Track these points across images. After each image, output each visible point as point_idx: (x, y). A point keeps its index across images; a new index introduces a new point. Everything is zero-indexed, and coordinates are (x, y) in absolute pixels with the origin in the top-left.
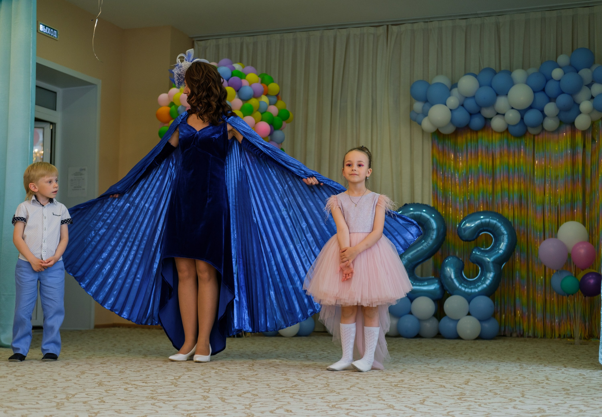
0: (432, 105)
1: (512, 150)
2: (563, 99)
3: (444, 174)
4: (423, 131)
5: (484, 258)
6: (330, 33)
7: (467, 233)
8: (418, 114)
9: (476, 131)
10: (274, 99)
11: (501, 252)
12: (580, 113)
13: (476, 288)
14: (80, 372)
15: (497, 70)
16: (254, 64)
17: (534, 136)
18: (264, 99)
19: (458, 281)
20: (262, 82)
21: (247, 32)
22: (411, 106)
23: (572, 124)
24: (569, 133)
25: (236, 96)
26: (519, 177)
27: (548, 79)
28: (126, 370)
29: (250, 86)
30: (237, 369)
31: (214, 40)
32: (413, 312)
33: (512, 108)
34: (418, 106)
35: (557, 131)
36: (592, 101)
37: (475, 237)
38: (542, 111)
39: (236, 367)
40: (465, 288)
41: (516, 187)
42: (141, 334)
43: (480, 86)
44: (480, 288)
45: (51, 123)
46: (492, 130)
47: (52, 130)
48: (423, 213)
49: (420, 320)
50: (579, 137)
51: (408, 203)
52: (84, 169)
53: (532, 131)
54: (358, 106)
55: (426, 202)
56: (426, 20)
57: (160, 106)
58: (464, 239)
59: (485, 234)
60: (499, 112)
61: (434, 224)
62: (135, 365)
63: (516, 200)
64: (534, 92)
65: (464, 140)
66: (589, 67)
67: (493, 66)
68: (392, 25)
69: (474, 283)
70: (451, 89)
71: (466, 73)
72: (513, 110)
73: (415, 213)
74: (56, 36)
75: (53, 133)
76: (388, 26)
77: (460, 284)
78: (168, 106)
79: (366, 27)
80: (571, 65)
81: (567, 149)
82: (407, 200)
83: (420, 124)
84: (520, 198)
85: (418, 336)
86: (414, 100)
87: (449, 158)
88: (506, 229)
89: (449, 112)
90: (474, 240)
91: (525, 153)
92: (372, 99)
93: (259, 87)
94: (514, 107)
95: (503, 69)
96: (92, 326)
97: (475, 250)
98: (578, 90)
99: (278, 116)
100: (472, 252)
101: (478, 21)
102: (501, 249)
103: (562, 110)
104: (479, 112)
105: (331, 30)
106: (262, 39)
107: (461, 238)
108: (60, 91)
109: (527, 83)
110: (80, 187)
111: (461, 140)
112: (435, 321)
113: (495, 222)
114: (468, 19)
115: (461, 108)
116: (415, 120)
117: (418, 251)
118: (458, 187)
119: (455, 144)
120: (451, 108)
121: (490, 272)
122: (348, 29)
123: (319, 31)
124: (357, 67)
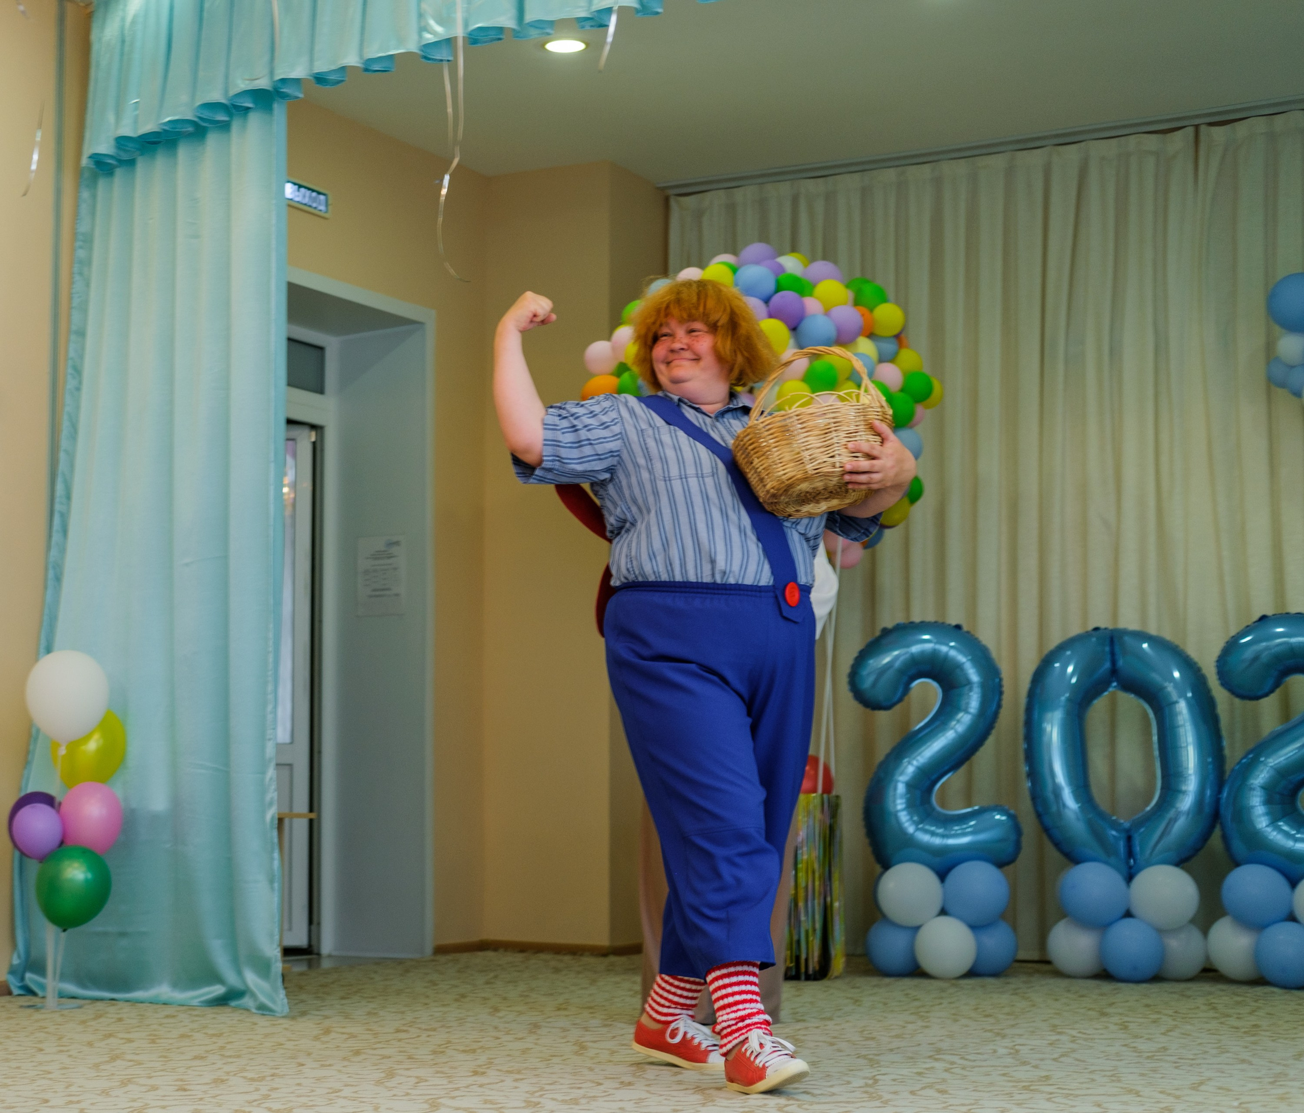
6: (1036, 158)
8: (1292, 367)
10: (890, 347)
14: (426, 1102)
16: (829, 254)
18: (865, 346)
20: (856, 303)
21: (808, 167)
22: (1270, 346)
25: (791, 342)
28: (541, 1096)
29: (827, 313)
30: (834, 1094)
31: (721, 193)
34: (1291, 345)
39: (832, 1086)
42: (557, 970)
45: (313, 427)
47: (314, 444)
51: (1269, 613)
52: (397, 543)
54: (1115, 352)
57: (591, 375)
62: (562, 1081)
68: (1211, 124)
73: (1294, 640)
74: (322, 208)
75: (317, 451)
76: (1197, 127)
78: (612, 374)
79: (1133, 136)
82: (1263, 605)
86: (1277, 329)
92: (1156, 332)
93: (849, 315)
96: (429, 950)
99: (902, 390)
105: (1039, 151)
106: (850, 183)
108: (331, 343)
110: (388, 589)
116: (1282, 385)
122: (1083, 144)
123: (1000, 155)
124: (1111, 246)
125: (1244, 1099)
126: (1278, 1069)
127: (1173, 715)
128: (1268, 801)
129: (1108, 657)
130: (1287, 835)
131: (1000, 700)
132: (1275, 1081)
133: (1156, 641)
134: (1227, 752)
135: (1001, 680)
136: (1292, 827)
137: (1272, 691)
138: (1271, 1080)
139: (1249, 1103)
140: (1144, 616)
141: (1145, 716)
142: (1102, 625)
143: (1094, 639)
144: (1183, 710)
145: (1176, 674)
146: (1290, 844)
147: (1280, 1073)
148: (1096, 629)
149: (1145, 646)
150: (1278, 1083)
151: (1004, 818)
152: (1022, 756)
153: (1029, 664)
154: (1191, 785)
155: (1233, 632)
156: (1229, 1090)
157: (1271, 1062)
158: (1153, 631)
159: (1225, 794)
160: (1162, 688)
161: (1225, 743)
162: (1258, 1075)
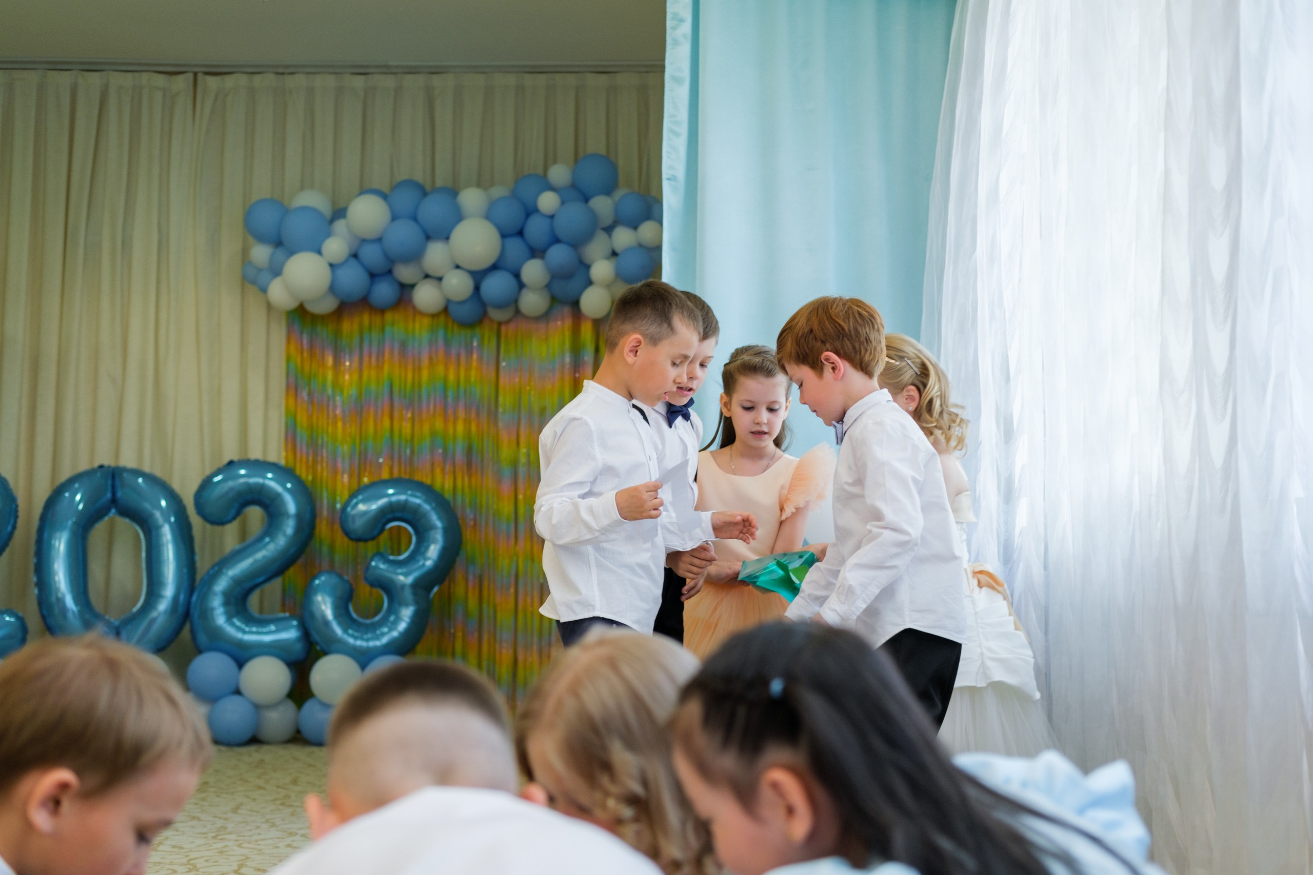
0: (291, 253)
1: (454, 351)
2: (559, 254)
3: (310, 394)
4: (269, 307)
5: (394, 577)
6: (64, 79)
7: (358, 525)
8: (260, 270)
9: (381, 311)
11: (429, 563)
12: (589, 283)
13: (377, 638)
15: (428, 187)
17: (500, 324)
19: (340, 624)
22: (245, 252)
23: (575, 304)
24: (568, 323)
26: (467, 408)
27: (530, 211)
32: (243, 688)
33: (458, 267)
34: (261, 253)
35: (545, 317)
36: (614, 260)
37: (376, 533)
38: (517, 275)
40: (356, 638)
41: (460, 428)
43: (394, 218)
44: (385, 640)
46: (414, 308)
48: (268, 482)
49: (258, 707)
50: (587, 332)
51: (235, 458)
53: (495, 314)
54: (126, 244)
55: (272, 458)
56: (281, 70)
58: (353, 536)
59: (399, 527)
60: (431, 273)
61: (291, 506)
63: (460, 455)
64: (504, 236)
65: (356, 326)
66: (608, 191)
67: (419, 177)
68: (206, 74)
69: (374, 627)
70: (332, 221)
71: (363, 191)
72: (458, 271)
73: (252, 480)
76: (195, 74)
77: (345, 631)
79: (145, 73)
80: (574, 186)
81: (563, 355)
82: (231, 453)
83: (264, 290)
84: (469, 451)
85: (254, 740)
86: (251, 239)
87: (323, 364)
88: (440, 518)
89: (327, 270)
90: (373, 538)
91: (480, 358)
92: (159, 231)
94: (461, 264)
95: (439, 183)
97: (376, 559)
98: (587, 237)
100: (370, 563)
101: (390, 82)
102: (429, 559)
103: (557, 277)
104: (390, 272)
105: (67, 73)
107: (347, 533)
109: (488, 216)
111: (349, 327)
112: (290, 707)
113: (418, 501)
114: (370, 76)
115: (353, 261)
116: (253, 282)
117: (256, 561)
118: (340, 424)
119: (337, 334)
120: (333, 261)
121: (407, 605)
122: (104, 73)
123: (34, 71)
124: (126, 158)
125: (192, 855)
126: (220, 823)
127: (159, 536)
128: (226, 603)
129: (110, 488)
130: (239, 629)
131: (15, 522)
132: (217, 836)
133: (150, 478)
134: (198, 564)
135: (17, 506)
136: (243, 623)
137: (234, 518)
138: (214, 834)
139: (195, 859)
140: (140, 457)
141: (138, 535)
142: (106, 463)
143: (99, 475)
144: (167, 534)
145: (163, 503)
146: (239, 635)
147: (221, 827)
148: (101, 467)
149: (140, 480)
150: (219, 837)
151: (13, 620)
152: (32, 568)
153: (42, 493)
154: (169, 591)
155: (208, 472)
156: (181, 848)
157: (215, 817)
158: (147, 469)
159: (194, 598)
160: (151, 515)
161: (197, 558)
162: (205, 830)
